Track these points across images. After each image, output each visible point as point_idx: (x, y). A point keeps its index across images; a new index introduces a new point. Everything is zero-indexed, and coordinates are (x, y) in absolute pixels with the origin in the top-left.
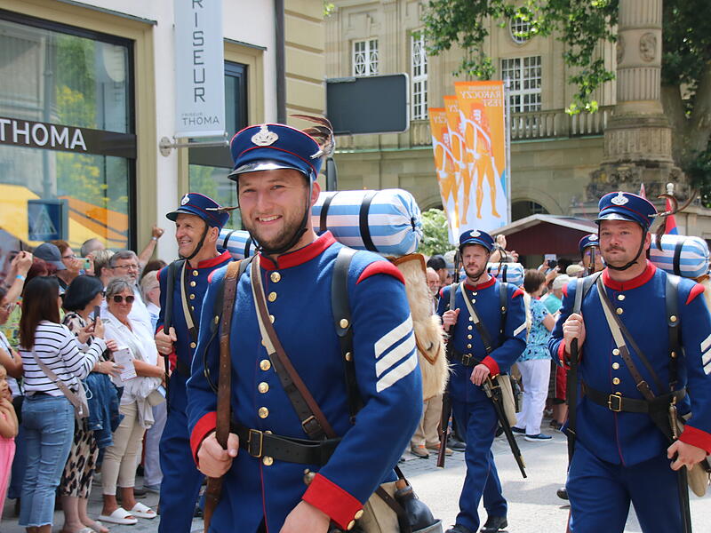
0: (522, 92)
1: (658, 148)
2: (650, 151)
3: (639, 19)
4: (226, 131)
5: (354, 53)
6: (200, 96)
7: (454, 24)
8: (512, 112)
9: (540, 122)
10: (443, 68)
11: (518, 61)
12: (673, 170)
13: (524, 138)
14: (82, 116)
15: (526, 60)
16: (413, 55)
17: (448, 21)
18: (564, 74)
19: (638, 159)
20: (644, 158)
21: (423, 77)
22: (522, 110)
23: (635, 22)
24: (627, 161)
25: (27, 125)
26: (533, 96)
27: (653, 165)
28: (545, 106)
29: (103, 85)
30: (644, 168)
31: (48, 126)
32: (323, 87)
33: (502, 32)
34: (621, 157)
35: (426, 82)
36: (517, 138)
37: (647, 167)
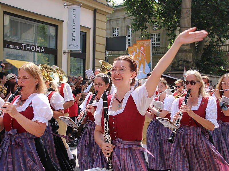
0: (155, 42)
1: (189, 58)
2: (187, 58)
3: (185, 25)
4: (80, 49)
5: (113, 31)
6: (74, 40)
7: (139, 24)
8: (153, 47)
9: (160, 50)
10: (135, 36)
11: (155, 34)
12: (192, 63)
13: (156, 54)
14: (44, 45)
15: (156, 34)
16: (128, 32)
17: (137, 24)
18: (166, 38)
19: (184, 60)
20: (186, 60)
21: (130, 38)
22: (155, 47)
23: (184, 26)
24: (181, 61)
25: (30, 46)
26: (158, 43)
27: (188, 62)
28: (161, 46)
29: (49, 36)
30: (185, 62)
31: (35, 46)
32: (105, 38)
33: (151, 27)
34: (180, 60)
35: (131, 39)
36: (154, 54)
37: (186, 62)
